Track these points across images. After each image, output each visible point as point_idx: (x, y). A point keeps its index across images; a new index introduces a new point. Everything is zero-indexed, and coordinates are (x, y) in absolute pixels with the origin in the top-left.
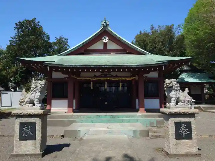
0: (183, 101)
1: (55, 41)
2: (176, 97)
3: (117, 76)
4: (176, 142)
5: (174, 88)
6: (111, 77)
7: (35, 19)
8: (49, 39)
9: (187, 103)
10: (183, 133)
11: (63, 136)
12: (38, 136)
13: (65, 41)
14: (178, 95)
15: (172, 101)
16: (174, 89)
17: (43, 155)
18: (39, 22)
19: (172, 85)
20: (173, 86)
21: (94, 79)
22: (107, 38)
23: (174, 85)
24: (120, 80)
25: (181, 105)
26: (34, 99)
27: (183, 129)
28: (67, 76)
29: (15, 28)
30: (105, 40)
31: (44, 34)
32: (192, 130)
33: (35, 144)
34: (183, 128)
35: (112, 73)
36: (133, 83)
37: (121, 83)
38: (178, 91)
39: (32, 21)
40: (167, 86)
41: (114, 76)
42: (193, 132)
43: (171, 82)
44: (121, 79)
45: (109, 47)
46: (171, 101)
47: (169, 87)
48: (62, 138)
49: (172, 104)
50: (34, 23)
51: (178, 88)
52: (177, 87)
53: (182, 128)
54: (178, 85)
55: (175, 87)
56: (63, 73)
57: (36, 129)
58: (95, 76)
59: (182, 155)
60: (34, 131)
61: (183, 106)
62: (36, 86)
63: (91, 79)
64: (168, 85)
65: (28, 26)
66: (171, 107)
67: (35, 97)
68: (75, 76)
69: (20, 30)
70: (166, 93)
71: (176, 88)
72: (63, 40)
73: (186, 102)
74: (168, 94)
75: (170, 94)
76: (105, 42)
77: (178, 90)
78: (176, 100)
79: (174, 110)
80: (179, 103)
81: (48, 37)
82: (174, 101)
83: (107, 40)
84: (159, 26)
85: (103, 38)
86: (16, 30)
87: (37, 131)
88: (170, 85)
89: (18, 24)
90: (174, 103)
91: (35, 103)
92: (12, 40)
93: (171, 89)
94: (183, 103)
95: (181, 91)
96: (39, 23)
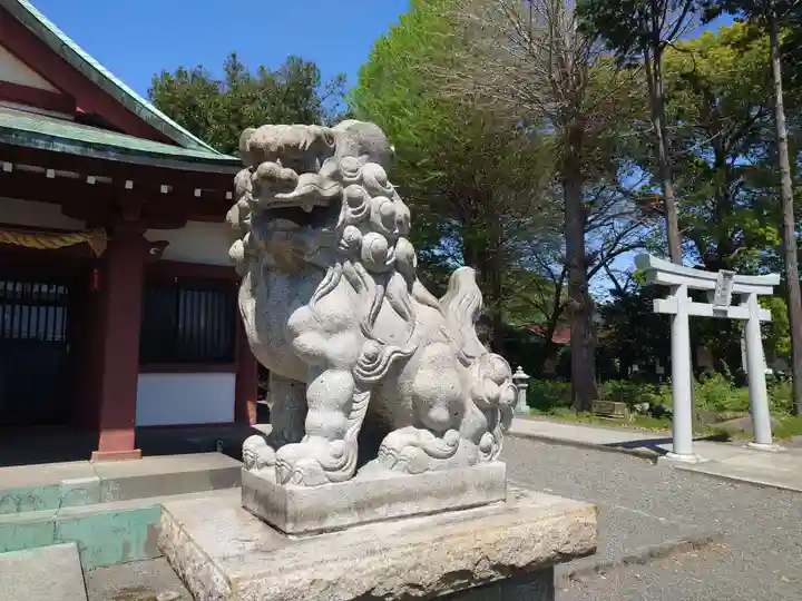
0: (439, 413)
2: (373, 358)
5: (351, 232)
9: (476, 439)
14: (393, 337)
15: (313, 418)
16: (355, 251)
19: (330, 190)
20: (346, 212)
23: (354, 190)
25: (413, 468)
36: (96, 286)
38: (397, 281)
40: (270, 178)
46: (303, 410)
51: (393, 242)
55: (365, 224)
61: (437, 474)
64: (286, 172)
66: (292, 505)
70: (247, 305)
71: (373, 241)
73: (474, 417)
74: (273, 316)
75: (299, 316)
77: (397, 266)
78: (363, 400)
82: (337, 418)
88: (305, 183)
90: (338, 445)
93: (313, 241)
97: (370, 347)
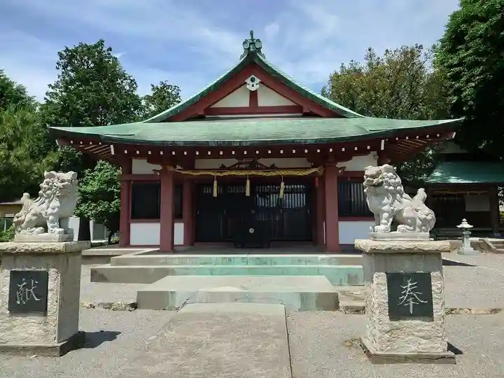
1: (151, 93)
2: (393, 210)
3: (273, 168)
4: (391, 324)
5: (386, 187)
6: (261, 169)
7: (101, 43)
8: (135, 89)
10: (409, 302)
11: (134, 306)
12: (52, 304)
13: (174, 93)
15: (382, 221)
16: (387, 190)
17: (63, 351)
18: (110, 49)
20: (385, 184)
21: (219, 174)
22: (257, 80)
23: (386, 179)
24: (280, 176)
25: (403, 231)
26: (46, 217)
27: (409, 292)
28: (159, 167)
29: (58, 64)
30: (253, 86)
31: (123, 76)
32: (434, 296)
33: (46, 323)
34: (409, 289)
35: (262, 161)
37: (283, 184)
38: (398, 195)
39: (96, 46)
41: (267, 168)
42: (434, 301)
43: (379, 173)
44: (283, 173)
45: (263, 102)
47: (374, 186)
48: (131, 309)
49: (382, 227)
50: (99, 53)
51: (396, 188)
52: (394, 183)
53: (406, 289)
54: (399, 180)
55: (389, 185)
56: (151, 160)
57: (49, 288)
58: (223, 168)
59: (406, 359)
60: (43, 292)
62: (50, 184)
63: (213, 174)
65: (86, 58)
66: (378, 236)
67: (50, 211)
68: (178, 167)
69: (69, 68)
70: (368, 201)
71: (391, 188)
72: (170, 91)
76: (253, 89)
77: (397, 192)
78: (391, 220)
79: (384, 243)
80: (399, 226)
81: (133, 83)
83: (258, 86)
84: (387, 51)
85: (248, 81)
86: (61, 68)
87: (49, 292)
89: (64, 53)
90: (386, 226)
91: (49, 225)
92: (52, 91)
94: (410, 226)
95: (405, 195)
96: (110, 52)
97: (392, 208)
